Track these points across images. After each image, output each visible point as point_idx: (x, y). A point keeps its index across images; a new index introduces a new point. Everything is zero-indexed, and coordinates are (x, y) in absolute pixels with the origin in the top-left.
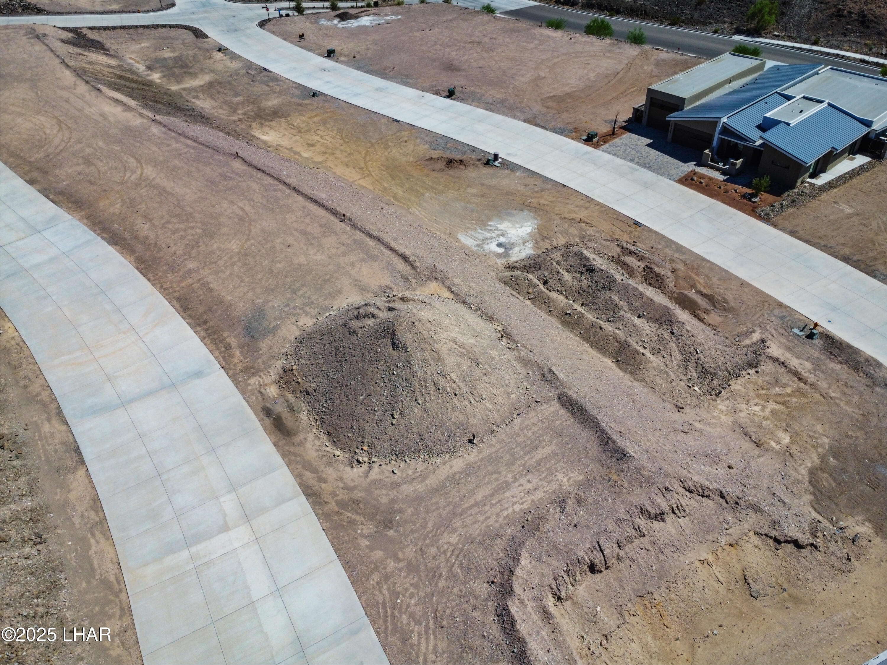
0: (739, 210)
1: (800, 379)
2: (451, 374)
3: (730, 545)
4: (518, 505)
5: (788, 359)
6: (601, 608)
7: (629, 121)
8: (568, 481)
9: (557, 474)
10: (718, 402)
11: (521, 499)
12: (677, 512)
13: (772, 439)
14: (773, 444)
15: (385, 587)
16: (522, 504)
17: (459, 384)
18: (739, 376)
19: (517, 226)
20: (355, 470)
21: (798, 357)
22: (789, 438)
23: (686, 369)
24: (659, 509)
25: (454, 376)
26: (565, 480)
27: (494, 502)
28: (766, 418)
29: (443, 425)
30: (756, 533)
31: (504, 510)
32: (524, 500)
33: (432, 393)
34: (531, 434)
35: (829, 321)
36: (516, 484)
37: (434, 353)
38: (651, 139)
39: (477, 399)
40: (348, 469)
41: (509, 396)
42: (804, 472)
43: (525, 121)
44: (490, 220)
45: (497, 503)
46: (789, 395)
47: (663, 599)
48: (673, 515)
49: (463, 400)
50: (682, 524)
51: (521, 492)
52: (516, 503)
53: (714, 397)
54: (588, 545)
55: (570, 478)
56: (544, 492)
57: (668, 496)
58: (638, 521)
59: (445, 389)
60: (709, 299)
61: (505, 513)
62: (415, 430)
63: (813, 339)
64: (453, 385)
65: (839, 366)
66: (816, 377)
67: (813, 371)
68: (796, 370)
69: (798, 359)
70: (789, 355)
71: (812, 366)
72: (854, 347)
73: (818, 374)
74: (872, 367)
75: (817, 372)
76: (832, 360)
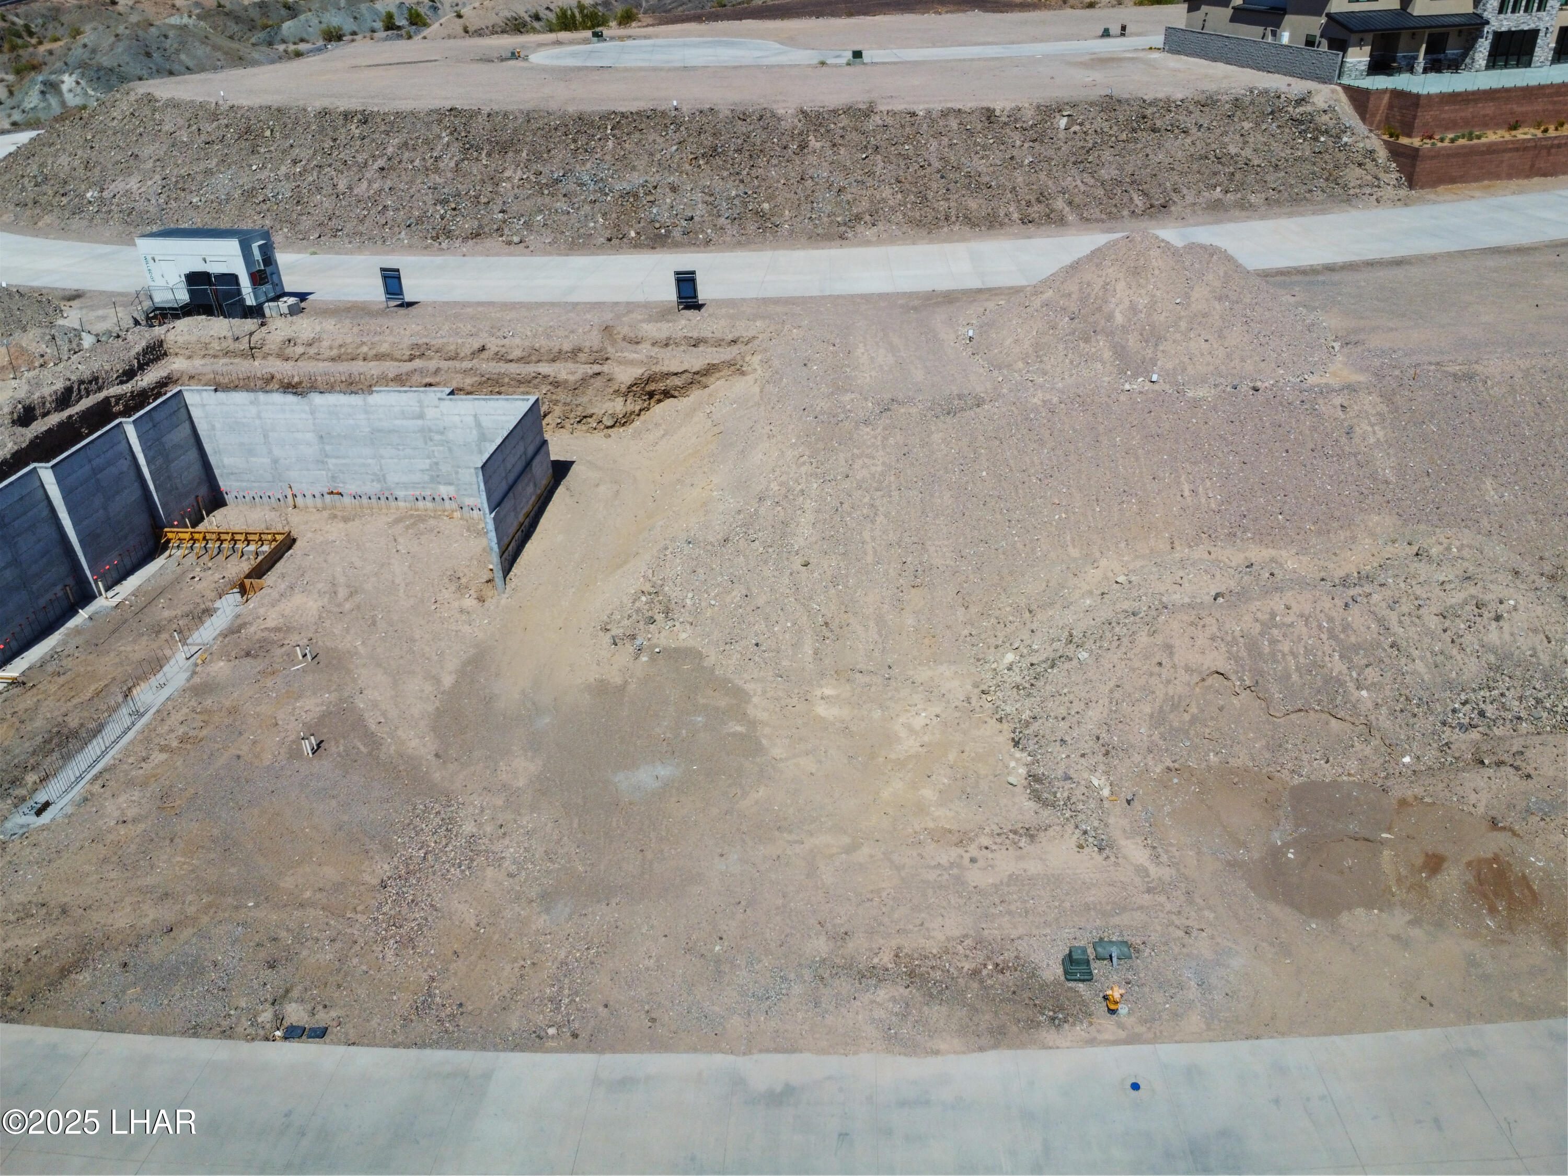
5: (1020, 858)
10: (969, 688)
13: (838, 696)
21: (1013, 879)
65: (940, 936)
66: (933, 863)
67: (955, 871)
68: (977, 843)
69: (1010, 876)
70: (1033, 867)
71: (974, 884)
72: (995, 1046)
73: (940, 875)
74: (897, 1014)
75: (946, 877)
76: (969, 942)
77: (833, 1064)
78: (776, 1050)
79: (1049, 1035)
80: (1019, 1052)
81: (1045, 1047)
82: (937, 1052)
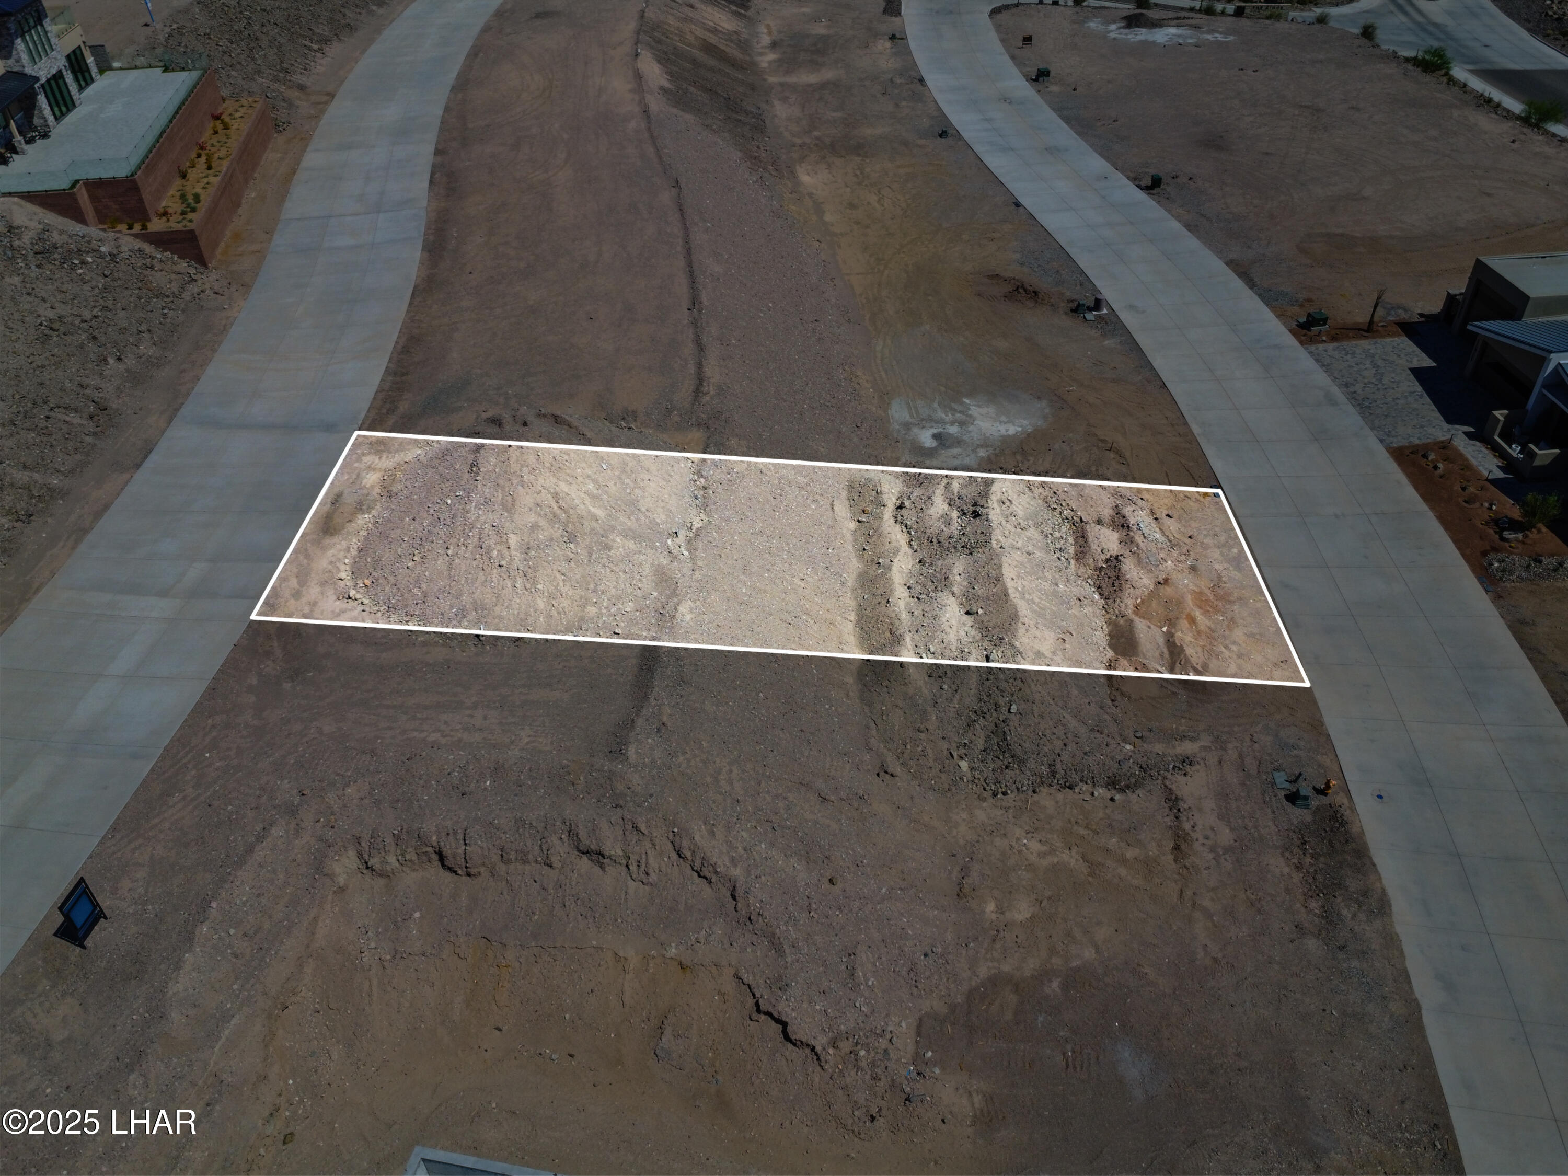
0: (1456, 542)
1: (1177, 848)
2: (511, 535)
3: (681, 964)
4: (439, 735)
5: (1200, 810)
6: (422, 917)
7: (1429, 319)
8: (527, 743)
9: (527, 727)
10: (985, 804)
11: (452, 730)
12: (633, 868)
13: (997, 900)
14: (991, 907)
15: (214, 734)
16: (444, 736)
17: (513, 553)
18: (1070, 788)
19: (1003, 418)
20: (338, 603)
21: (1223, 817)
22: (1028, 915)
23: (969, 726)
24: (598, 845)
25: (513, 540)
26: (526, 740)
27: (419, 716)
28: (1031, 867)
29: (458, 596)
30: (737, 977)
31: (417, 730)
32: (452, 733)
33: (470, 547)
34: (560, 666)
35: (1380, 797)
36: (468, 712)
37: (509, 499)
38: (1435, 361)
39: (528, 586)
40: (335, 597)
41: (583, 606)
42: (983, 971)
43: (1229, 263)
44: (970, 395)
45: (420, 719)
46: (1123, 861)
47: (517, 965)
48: (624, 869)
49: (505, 577)
50: (631, 891)
51: (461, 724)
52: (439, 731)
53: (987, 794)
54: (449, 823)
55: (533, 742)
56: (484, 739)
57: (633, 838)
58: (554, 840)
59: (489, 550)
60: (1171, 653)
61: (415, 734)
62: (424, 586)
63: (1294, 804)
64: (506, 551)
65: (1286, 870)
66: (1214, 862)
67: (1220, 851)
68: (1190, 832)
69: (1218, 818)
70: (1209, 804)
71: (1232, 842)
72: (1370, 858)
73: (1225, 860)
74: (1360, 906)
75: (1227, 856)
76: (1287, 854)
77: (1409, 948)
78: (1409, 982)
79: (1355, 830)
80: (1370, 845)
81: (1363, 832)
82: (1383, 890)
